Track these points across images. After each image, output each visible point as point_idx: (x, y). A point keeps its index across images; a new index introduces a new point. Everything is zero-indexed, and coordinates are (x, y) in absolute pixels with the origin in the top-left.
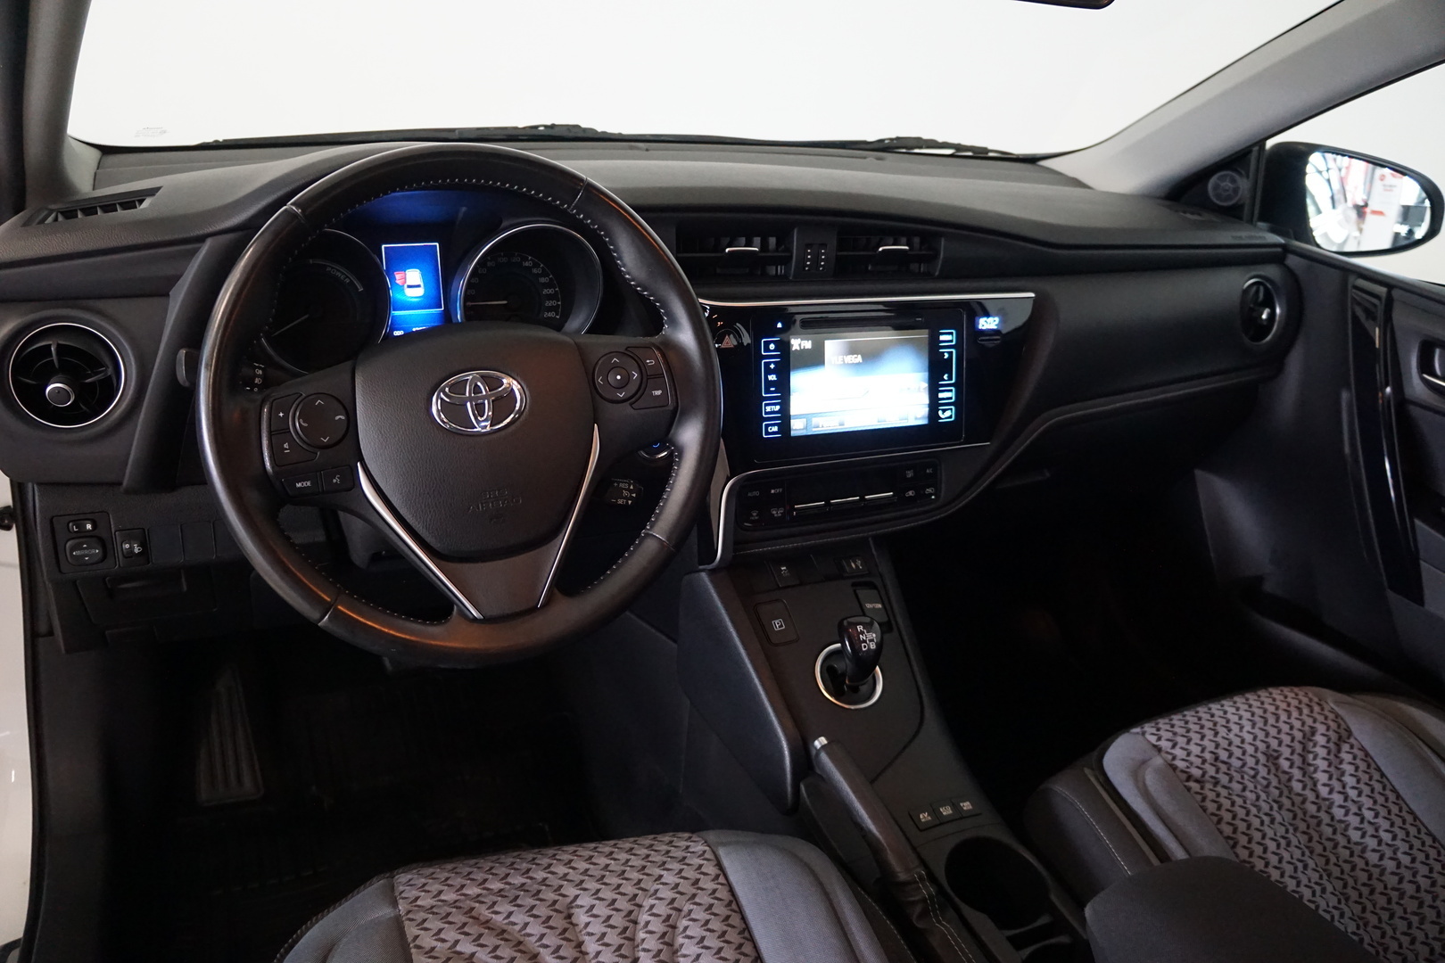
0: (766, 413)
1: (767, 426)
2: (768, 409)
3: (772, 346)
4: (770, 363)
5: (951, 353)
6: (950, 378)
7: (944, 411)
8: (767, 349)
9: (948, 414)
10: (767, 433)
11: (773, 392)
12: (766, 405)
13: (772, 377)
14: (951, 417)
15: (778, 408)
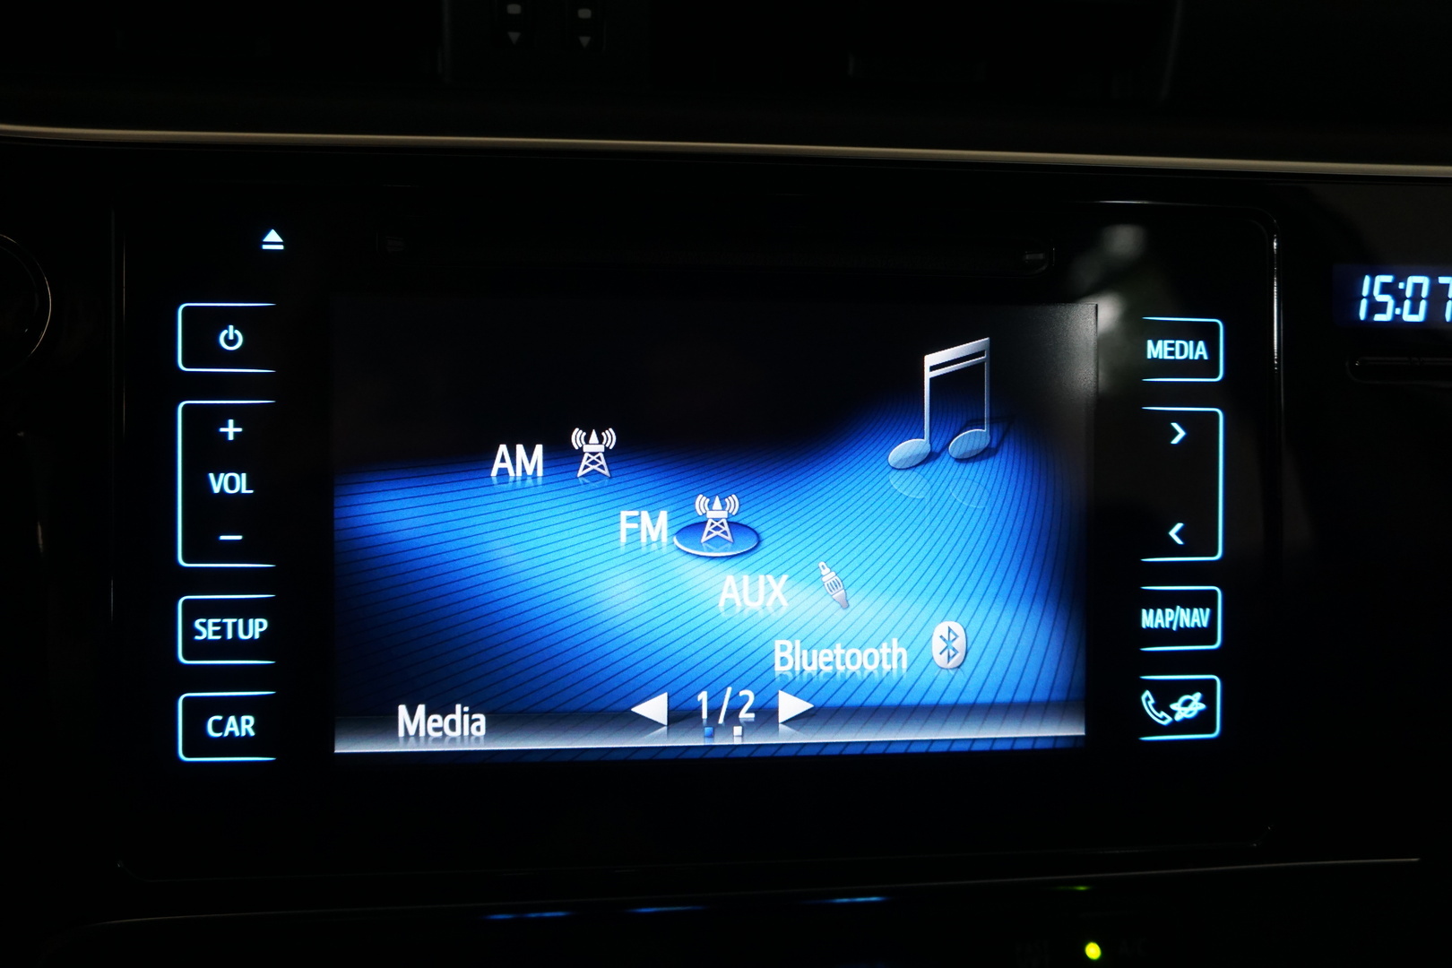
0: (194, 649)
1: (198, 712)
2: (207, 630)
3: (231, 337)
4: (222, 415)
5: (1201, 428)
6: (1199, 539)
7: (1166, 696)
8: (203, 348)
9: (1188, 708)
10: (197, 742)
11: (231, 552)
12: (193, 611)
13: (229, 483)
14: (1202, 722)
15: (257, 627)
